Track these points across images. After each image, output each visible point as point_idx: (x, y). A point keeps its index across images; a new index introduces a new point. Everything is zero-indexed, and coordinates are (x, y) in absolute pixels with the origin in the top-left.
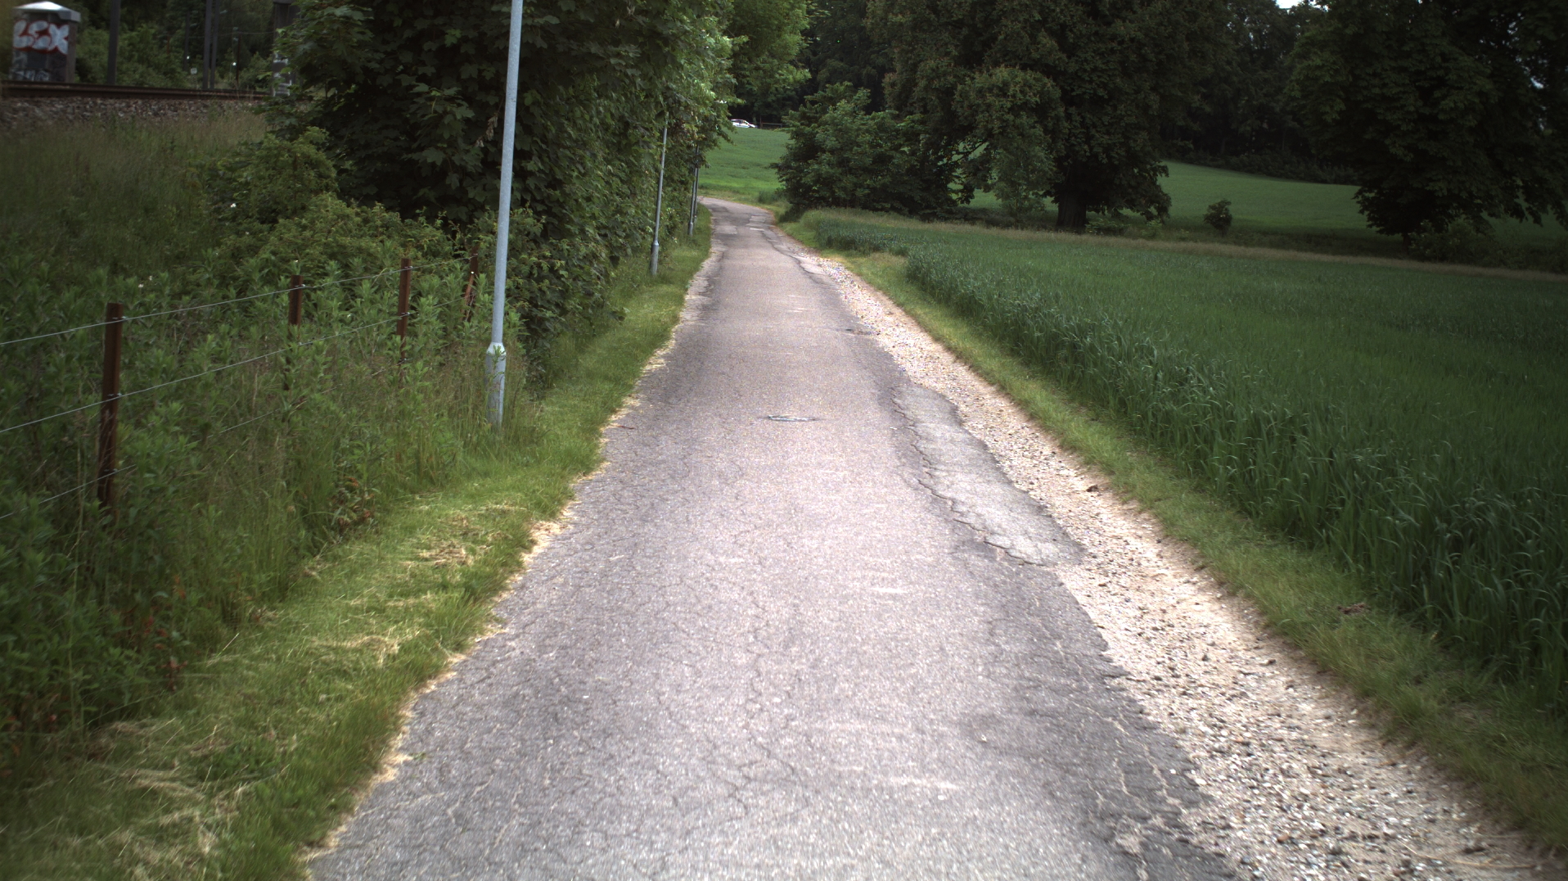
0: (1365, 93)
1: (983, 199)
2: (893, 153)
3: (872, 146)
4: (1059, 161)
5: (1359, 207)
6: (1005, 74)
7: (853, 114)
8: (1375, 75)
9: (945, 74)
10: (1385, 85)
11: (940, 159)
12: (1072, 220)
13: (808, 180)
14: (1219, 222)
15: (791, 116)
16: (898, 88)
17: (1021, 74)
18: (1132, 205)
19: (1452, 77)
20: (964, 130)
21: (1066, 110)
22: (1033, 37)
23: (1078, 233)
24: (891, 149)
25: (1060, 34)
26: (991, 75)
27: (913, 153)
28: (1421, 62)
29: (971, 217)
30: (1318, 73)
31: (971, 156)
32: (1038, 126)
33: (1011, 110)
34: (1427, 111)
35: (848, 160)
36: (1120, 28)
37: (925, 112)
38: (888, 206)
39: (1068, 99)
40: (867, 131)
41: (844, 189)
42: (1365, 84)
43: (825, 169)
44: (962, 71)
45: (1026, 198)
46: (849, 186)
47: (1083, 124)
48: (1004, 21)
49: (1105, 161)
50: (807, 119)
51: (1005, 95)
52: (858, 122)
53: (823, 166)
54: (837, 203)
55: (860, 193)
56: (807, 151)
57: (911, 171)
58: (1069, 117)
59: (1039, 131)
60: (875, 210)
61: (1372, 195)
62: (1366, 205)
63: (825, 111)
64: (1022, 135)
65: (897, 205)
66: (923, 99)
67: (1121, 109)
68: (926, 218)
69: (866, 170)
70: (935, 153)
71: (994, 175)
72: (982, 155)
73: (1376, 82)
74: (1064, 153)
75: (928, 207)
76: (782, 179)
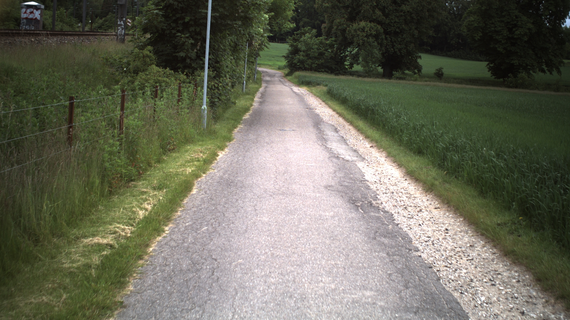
0: (489, 29)
1: (357, 68)
2: (325, 52)
3: (318, 49)
4: (383, 54)
5: (488, 70)
6: (364, 24)
7: (311, 38)
8: (492, 23)
9: (343, 24)
10: (496, 27)
11: (342, 54)
12: (388, 75)
13: (295, 61)
14: (439, 75)
15: (289, 39)
16: (326, 29)
17: (369, 24)
18: (408, 69)
19: (519, 23)
20: (350, 44)
21: (385, 36)
22: (373, 11)
23: (390, 79)
24: (324, 50)
25: (383, 10)
26: (359, 25)
27: (332, 52)
28: (508, 19)
29: (352, 74)
30: (472, 23)
31: (352, 53)
32: (375, 42)
33: (366, 36)
34: (510, 36)
35: (309, 54)
36: (404, 7)
37: (336, 37)
38: (323, 70)
39: (386, 33)
40: (316, 44)
41: (308, 64)
42: (489, 26)
43: (301, 57)
44: (349, 23)
45: (371, 67)
46: (310, 63)
47: (391, 41)
48: (363, 5)
49: (399, 54)
50: (295, 40)
51: (364, 31)
52: (313, 41)
53: (301, 56)
54: (305, 69)
55: (313, 66)
56: (295, 51)
57: (331, 58)
58: (386, 39)
59: (376, 44)
60: (319, 72)
61: (492, 65)
62: (490, 69)
63: (301, 37)
64: (369, 45)
65: (327, 70)
66: (335, 33)
67: (405, 36)
68: (337, 74)
69: (315, 58)
70: (340, 52)
71: (360, 59)
72: (356, 52)
73: (493, 26)
74: (385, 51)
75: (337, 70)
76: (286, 61)
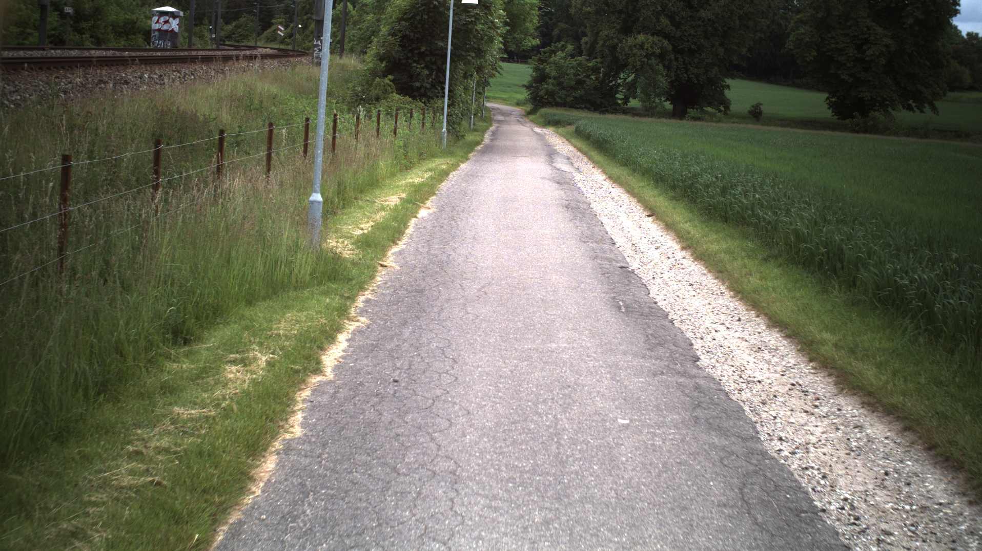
0: (828, 47)
1: (634, 103)
2: (585, 79)
3: (575, 75)
4: (671, 83)
5: (827, 106)
6: (643, 38)
7: (565, 58)
8: (833, 38)
9: (612, 38)
10: (837, 43)
11: (611, 82)
12: (679, 113)
13: (542, 93)
14: (756, 114)
15: (533, 62)
16: (589, 45)
17: (651, 38)
18: (710, 105)
19: (872, 38)
20: (623, 67)
21: (675, 56)
22: (658, 19)
23: (681, 119)
24: (585, 77)
25: (671, 17)
26: (635, 39)
27: (597, 79)
28: (856, 31)
29: (625, 112)
30: (802, 37)
31: (627, 81)
32: (660, 64)
33: (646, 56)
34: (859, 56)
35: (562, 83)
36: (703, 14)
37: (603, 57)
38: (583, 106)
39: (676, 50)
40: (572, 67)
41: (560, 97)
42: (827, 42)
43: (551, 87)
44: (622, 36)
45: (654, 102)
46: (563, 96)
47: (684, 62)
48: (643, 11)
49: (696, 82)
50: (541, 61)
51: (643, 49)
52: (567, 62)
53: (549, 85)
54: (557, 105)
55: (568, 99)
56: (541, 78)
57: (595, 88)
58: (676, 59)
59: (660, 67)
60: (576, 108)
61: (834, 100)
62: (831, 105)
63: (550, 57)
64: (652, 69)
65: (588, 106)
66: (601, 51)
67: (704, 56)
68: (603, 112)
69: (571, 88)
70: (609, 79)
71: (638, 90)
72: (632, 80)
73: (833, 41)
74: (674, 78)
75: (605, 107)
76: (529, 93)
